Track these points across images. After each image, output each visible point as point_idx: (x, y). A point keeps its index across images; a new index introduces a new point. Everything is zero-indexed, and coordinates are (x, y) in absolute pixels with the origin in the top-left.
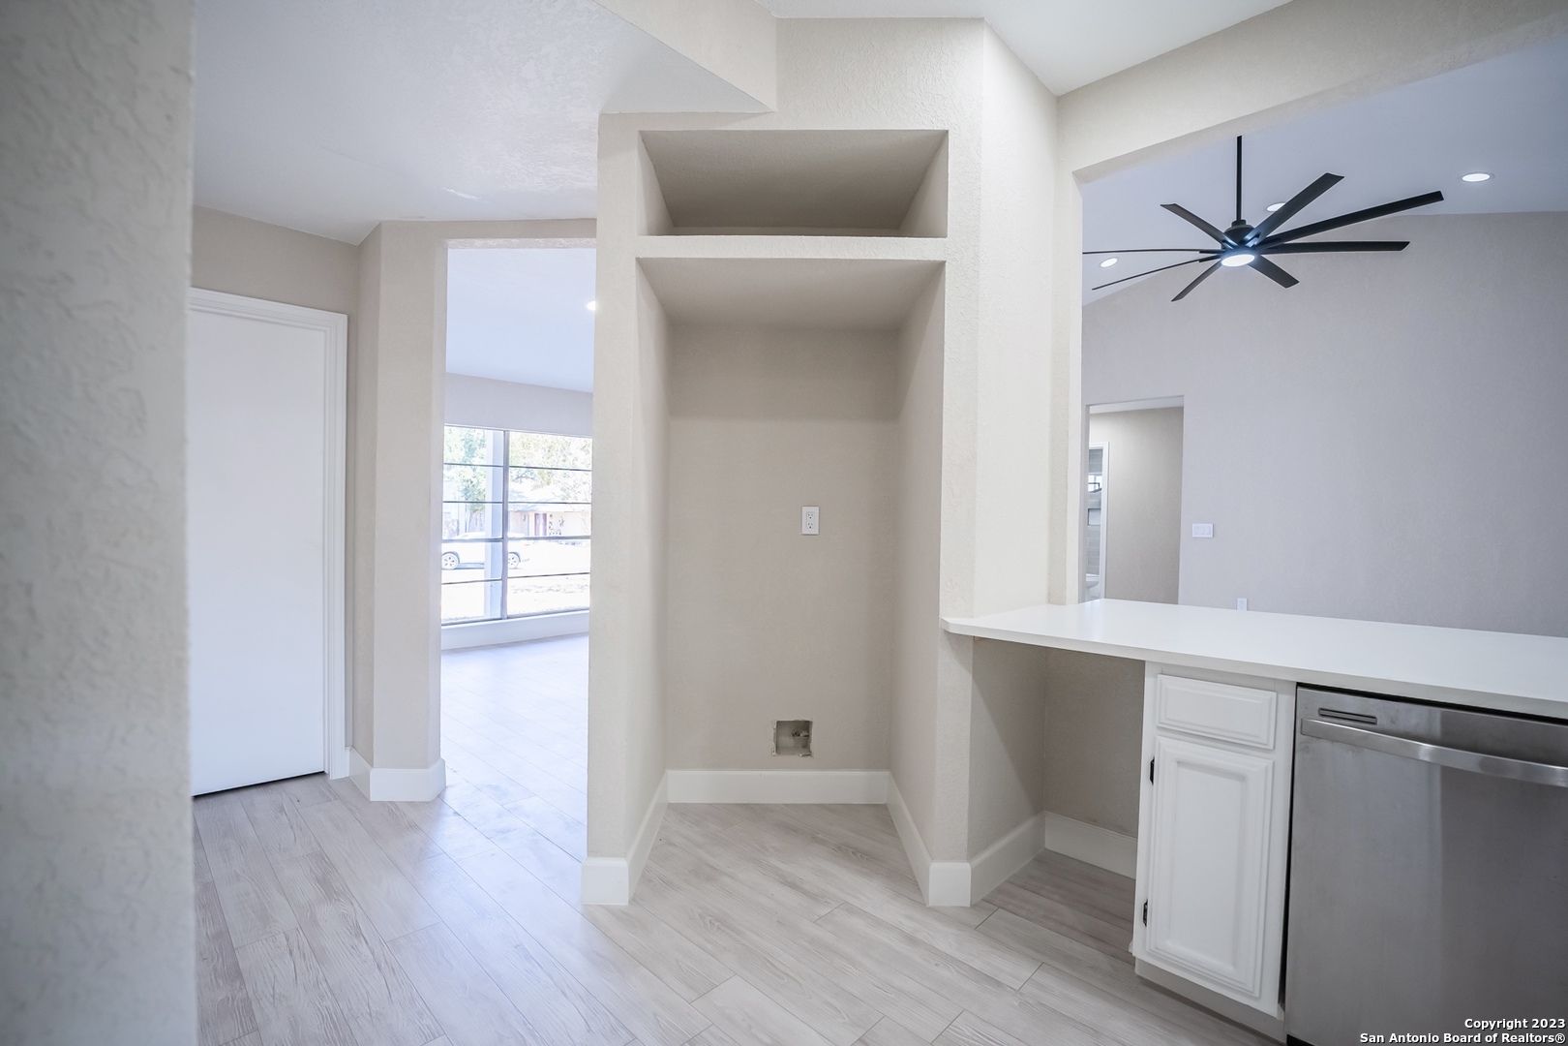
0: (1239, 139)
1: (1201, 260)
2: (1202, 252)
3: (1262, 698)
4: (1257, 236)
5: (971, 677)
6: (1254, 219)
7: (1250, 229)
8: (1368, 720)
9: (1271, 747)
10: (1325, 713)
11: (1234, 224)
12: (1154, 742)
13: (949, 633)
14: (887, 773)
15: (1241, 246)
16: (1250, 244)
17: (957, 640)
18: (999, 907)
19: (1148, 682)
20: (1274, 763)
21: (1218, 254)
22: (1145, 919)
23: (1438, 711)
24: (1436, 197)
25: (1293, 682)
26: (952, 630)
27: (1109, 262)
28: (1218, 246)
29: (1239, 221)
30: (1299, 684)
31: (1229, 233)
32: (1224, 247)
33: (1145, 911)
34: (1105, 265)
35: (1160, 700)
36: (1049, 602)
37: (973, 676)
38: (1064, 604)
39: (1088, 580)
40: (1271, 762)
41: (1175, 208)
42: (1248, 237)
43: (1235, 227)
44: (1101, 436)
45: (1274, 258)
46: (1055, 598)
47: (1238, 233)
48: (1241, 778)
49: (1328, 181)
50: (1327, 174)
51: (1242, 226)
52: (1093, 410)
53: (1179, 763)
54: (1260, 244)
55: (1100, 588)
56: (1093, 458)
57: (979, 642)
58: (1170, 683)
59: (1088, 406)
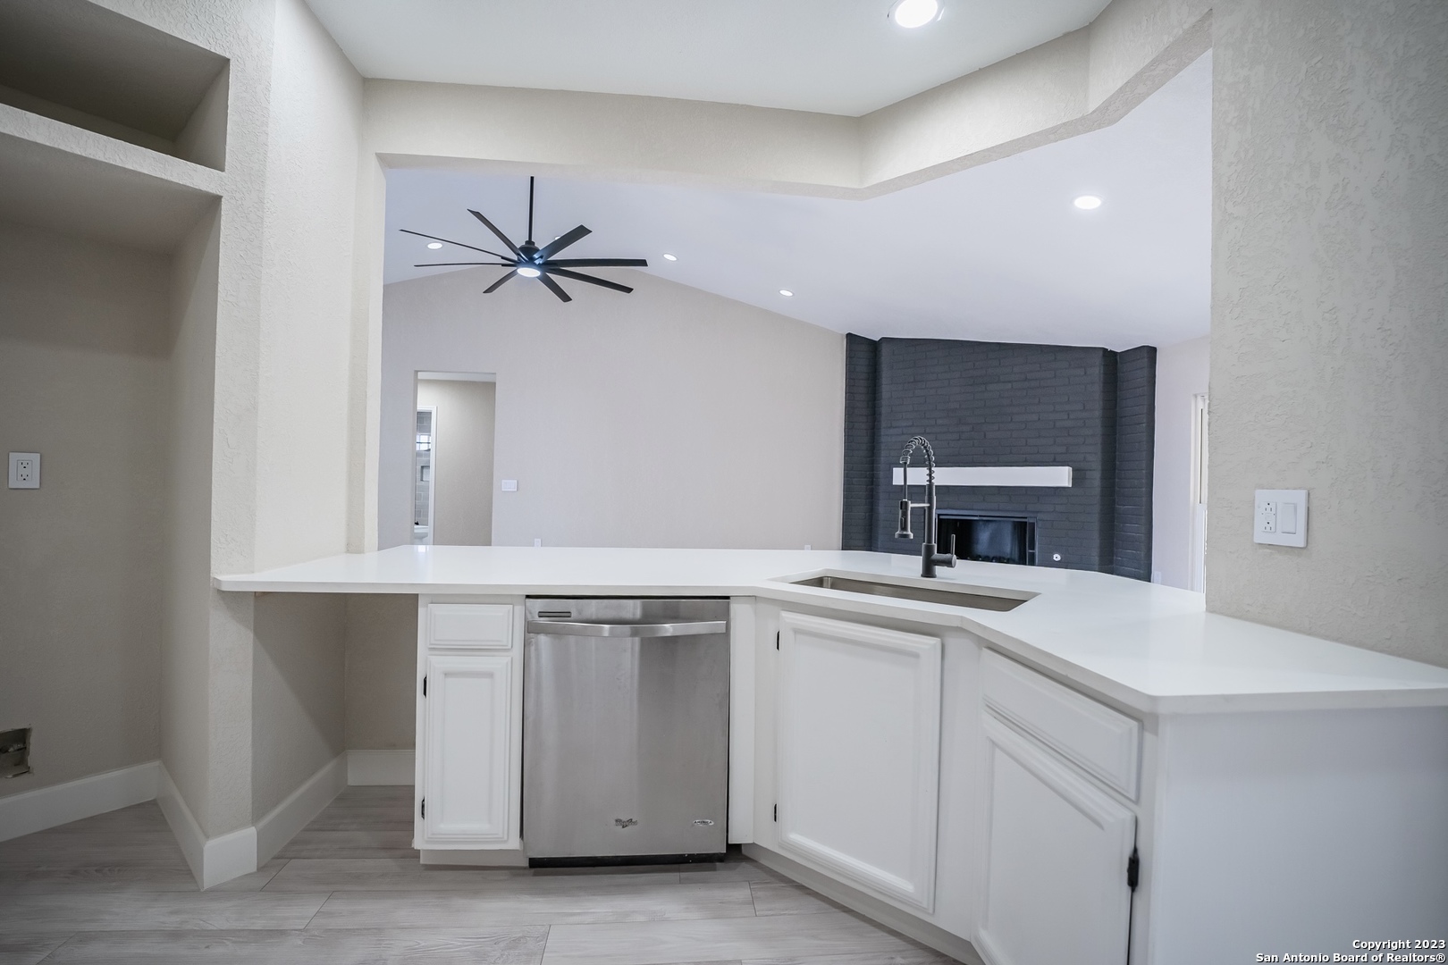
0: (532, 178)
1: (503, 265)
2: (503, 258)
3: (501, 612)
4: (541, 257)
5: (251, 635)
6: (541, 243)
7: (537, 250)
8: (565, 615)
9: (510, 647)
10: (542, 614)
11: (527, 242)
12: (427, 662)
13: (224, 592)
14: (157, 763)
15: (530, 262)
16: (537, 262)
17: (233, 599)
18: (291, 858)
19: (421, 611)
20: (512, 659)
21: (516, 264)
22: (423, 814)
23: (638, 602)
24: (643, 263)
25: (522, 595)
26: (224, 588)
27: (435, 246)
28: (515, 258)
29: (530, 242)
30: (528, 597)
31: (522, 249)
32: (519, 259)
33: (423, 806)
34: (431, 246)
35: (432, 625)
36: (348, 551)
37: (256, 633)
38: (363, 552)
39: (416, 531)
40: (510, 658)
41: (477, 214)
42: (536, 256)
43: (528, 246)
44: (427, 400)
45: (556, 278)
46: (353, 546)
47: (529, 250)
48: (490, 675)
49: (581, 232)
50: (582, 226)
51: (532, 246)
52: (421, 376)
53: (447, 674)
54: (544, 264)
55: (430, 537)
56: (423, 419)
57: (263, 598)
58: (439, 610)
59: (417, 372)
